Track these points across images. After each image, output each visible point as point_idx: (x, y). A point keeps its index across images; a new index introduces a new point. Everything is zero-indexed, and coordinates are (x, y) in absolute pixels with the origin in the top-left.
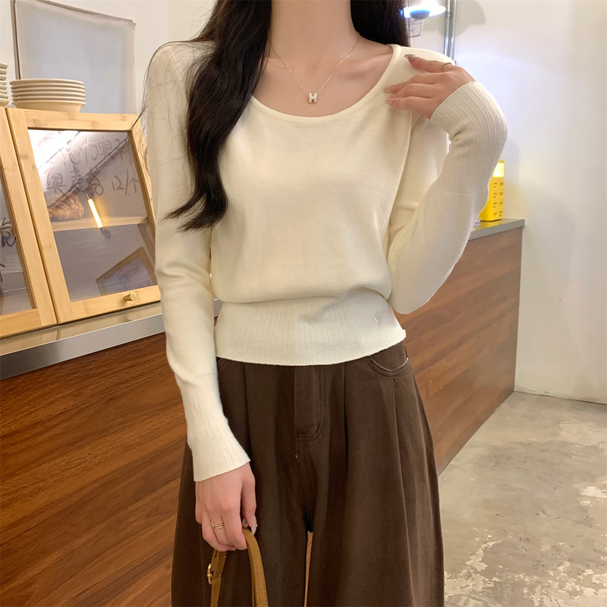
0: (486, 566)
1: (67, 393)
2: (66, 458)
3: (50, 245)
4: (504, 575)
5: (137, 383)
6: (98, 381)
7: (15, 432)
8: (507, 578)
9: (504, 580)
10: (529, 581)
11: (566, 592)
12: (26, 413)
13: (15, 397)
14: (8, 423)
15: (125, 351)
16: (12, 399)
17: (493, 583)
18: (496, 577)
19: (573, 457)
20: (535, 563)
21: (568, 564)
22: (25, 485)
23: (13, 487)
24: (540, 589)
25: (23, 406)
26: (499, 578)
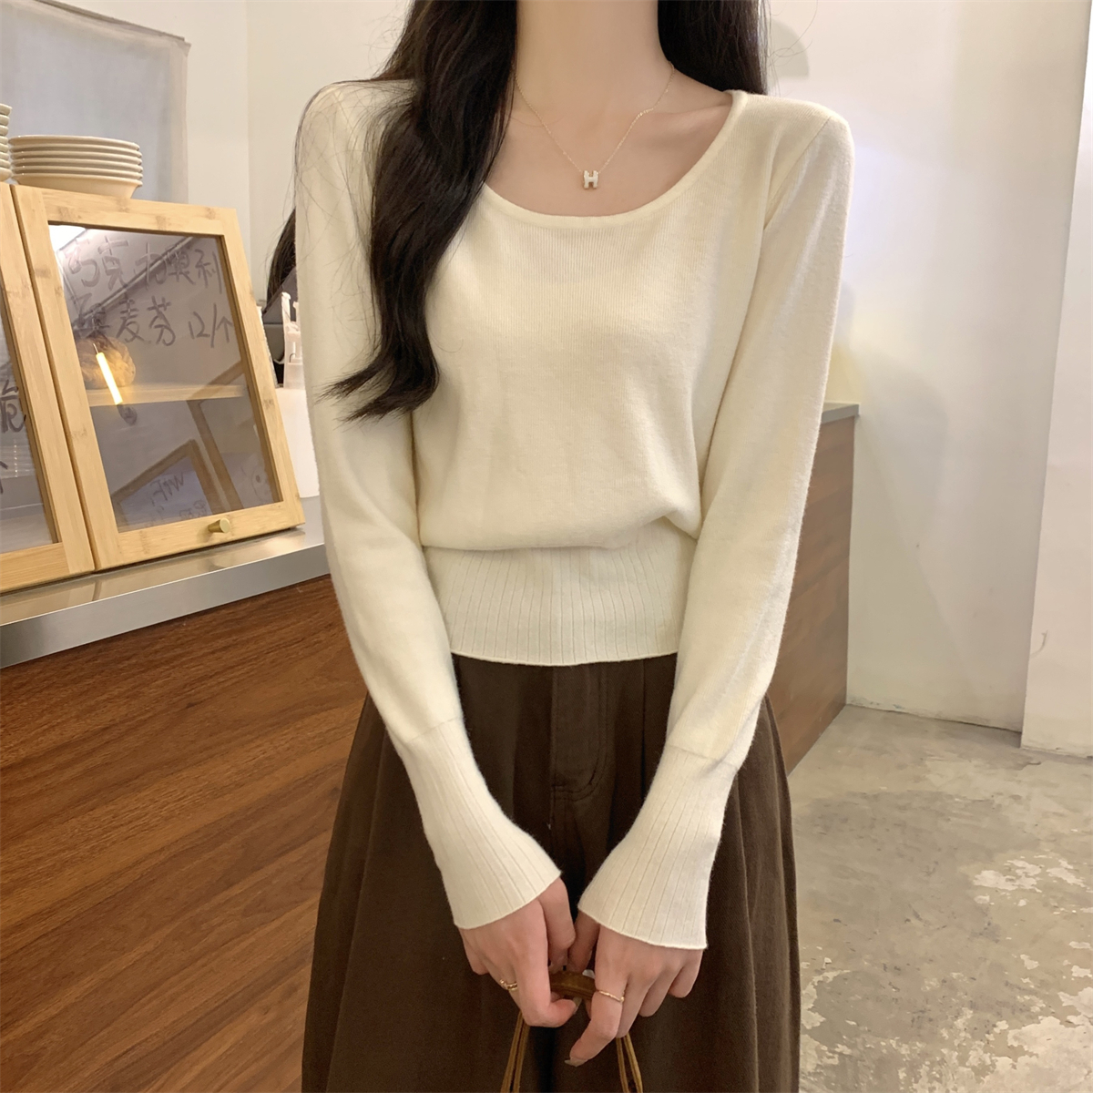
0: (823, 1019)
1: (116, 693)
2: (112, 807)
3: (85, 430)
4: (859, 1040)
5: (235, 677)
6: (169, 672)
7: (25, 762)
8: (866, 1048)
9: (860, 1051)
10: (909, 1052)
11: (970, 1069)
12: (46, 727)
13: (28, 699)
14: (15, 746)
15: (215, 620)
16: (23, 701)
17: (836, 1056)
18: (843, 1044)
19: (954, 819)
20: (916, 1016)
21: (969, 1013)
22: (40, 855)
23: (21, 858)
24: (927, 1068)
25: (41, 715)
26: (849, 1047)
